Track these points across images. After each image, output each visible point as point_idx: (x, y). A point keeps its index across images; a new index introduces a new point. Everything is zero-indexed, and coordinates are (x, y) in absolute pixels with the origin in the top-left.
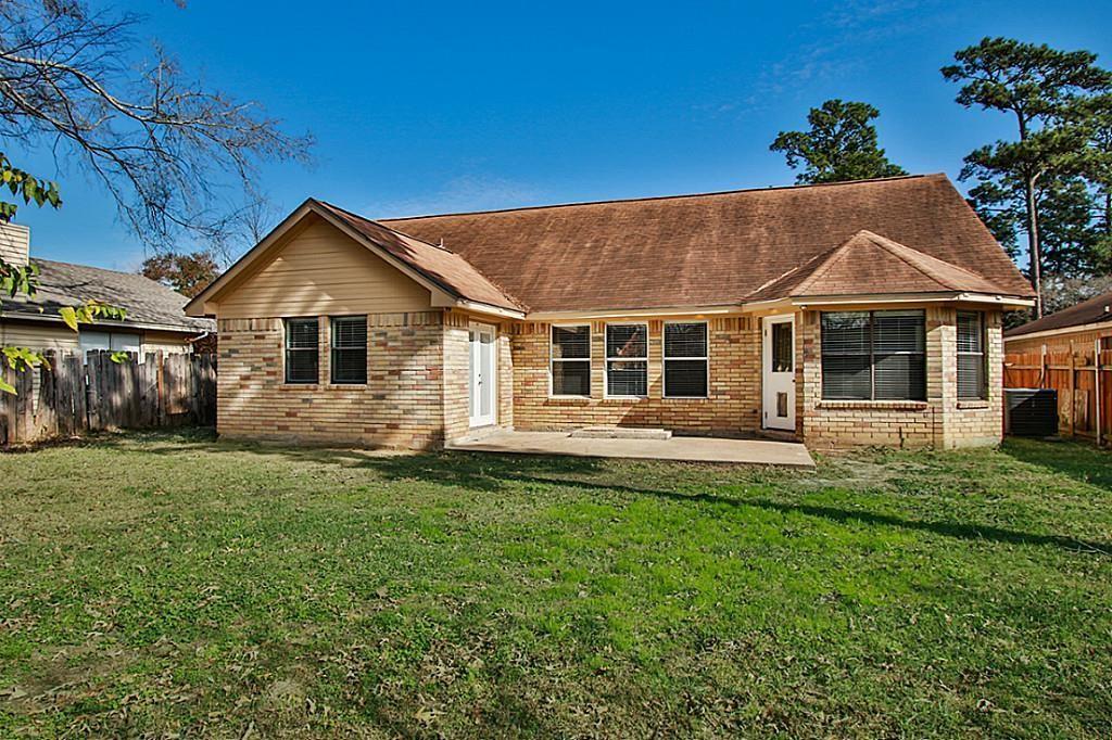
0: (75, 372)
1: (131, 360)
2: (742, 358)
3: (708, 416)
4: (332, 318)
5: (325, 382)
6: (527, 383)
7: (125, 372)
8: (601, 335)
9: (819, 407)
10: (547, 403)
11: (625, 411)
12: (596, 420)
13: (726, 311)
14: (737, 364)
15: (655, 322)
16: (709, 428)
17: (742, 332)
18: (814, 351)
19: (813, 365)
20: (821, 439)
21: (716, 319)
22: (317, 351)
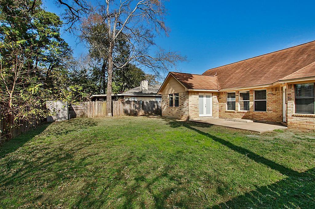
0: (147, 104)
1: (157, 102)
2: (277, 100)
3: (266, 117)
4: (174, 94)
5: (174, 106)
6: (221, 107)
7: (156, 104)
8: (238, 94)
9: (293, 116)
10: (225, 112)
11: (244, 115)
12: (237, 117)
13: (268, 86)
14: (275, 102)
15: (251, 90)
16: (266, 120)
17: (276, 92)
18: (291, 97)
19: (291, 102)
20: (294, 126)
21: (268, 88)
22: (173, 100)
